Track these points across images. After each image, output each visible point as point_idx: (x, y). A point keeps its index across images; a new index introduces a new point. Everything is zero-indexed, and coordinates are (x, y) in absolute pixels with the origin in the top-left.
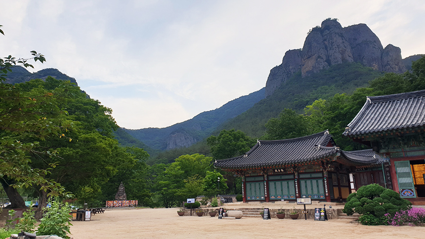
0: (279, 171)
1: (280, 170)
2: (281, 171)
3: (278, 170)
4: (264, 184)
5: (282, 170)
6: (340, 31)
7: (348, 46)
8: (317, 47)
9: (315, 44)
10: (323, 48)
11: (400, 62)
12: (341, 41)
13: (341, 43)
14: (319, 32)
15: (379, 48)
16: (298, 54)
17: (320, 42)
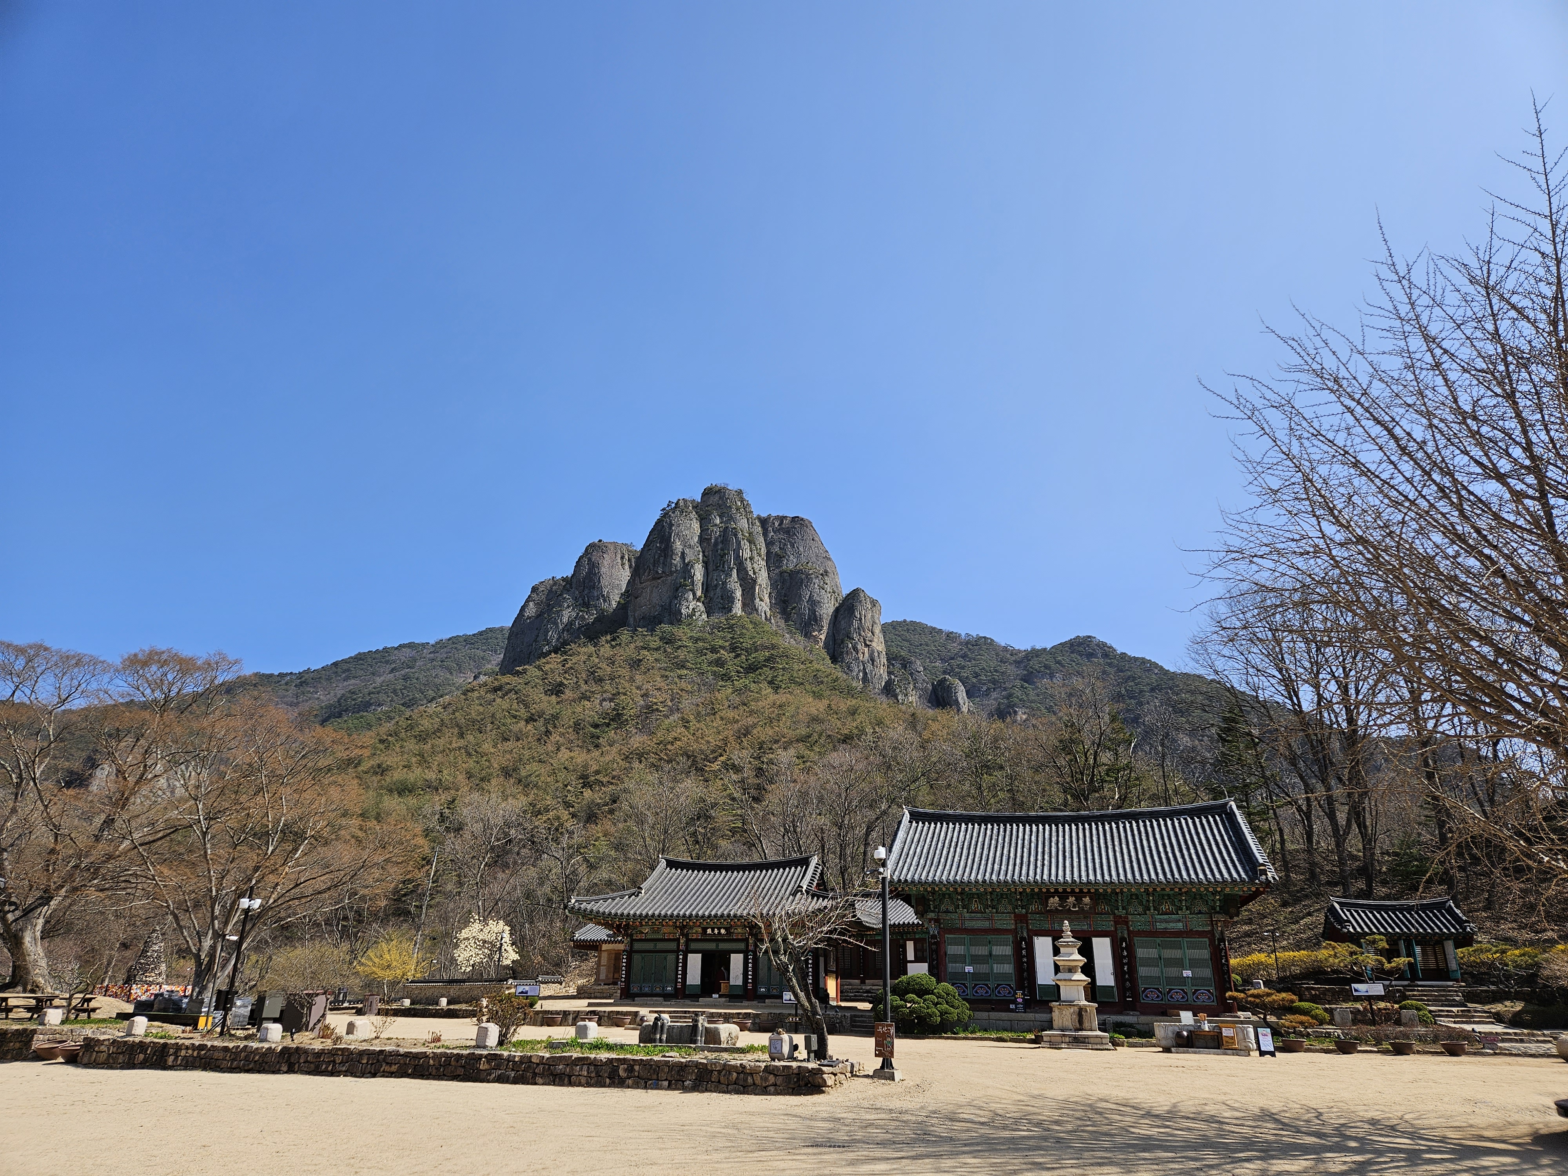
0: (716, 931)
1: (719, 929)
2: (719, 933)
3: (713, 931)
4: (678, 959)
5: (723, 931)
6: (747, 526)
7: (763, 570)
8: (683, 553)
9: (678, 546)
10: (698, 561)
11: (876, 640)
12: (746, 554)
13: (746, 560)
14: (693, 515)
15: (834, 592)
16: (622, 558)
17: (692, 543)
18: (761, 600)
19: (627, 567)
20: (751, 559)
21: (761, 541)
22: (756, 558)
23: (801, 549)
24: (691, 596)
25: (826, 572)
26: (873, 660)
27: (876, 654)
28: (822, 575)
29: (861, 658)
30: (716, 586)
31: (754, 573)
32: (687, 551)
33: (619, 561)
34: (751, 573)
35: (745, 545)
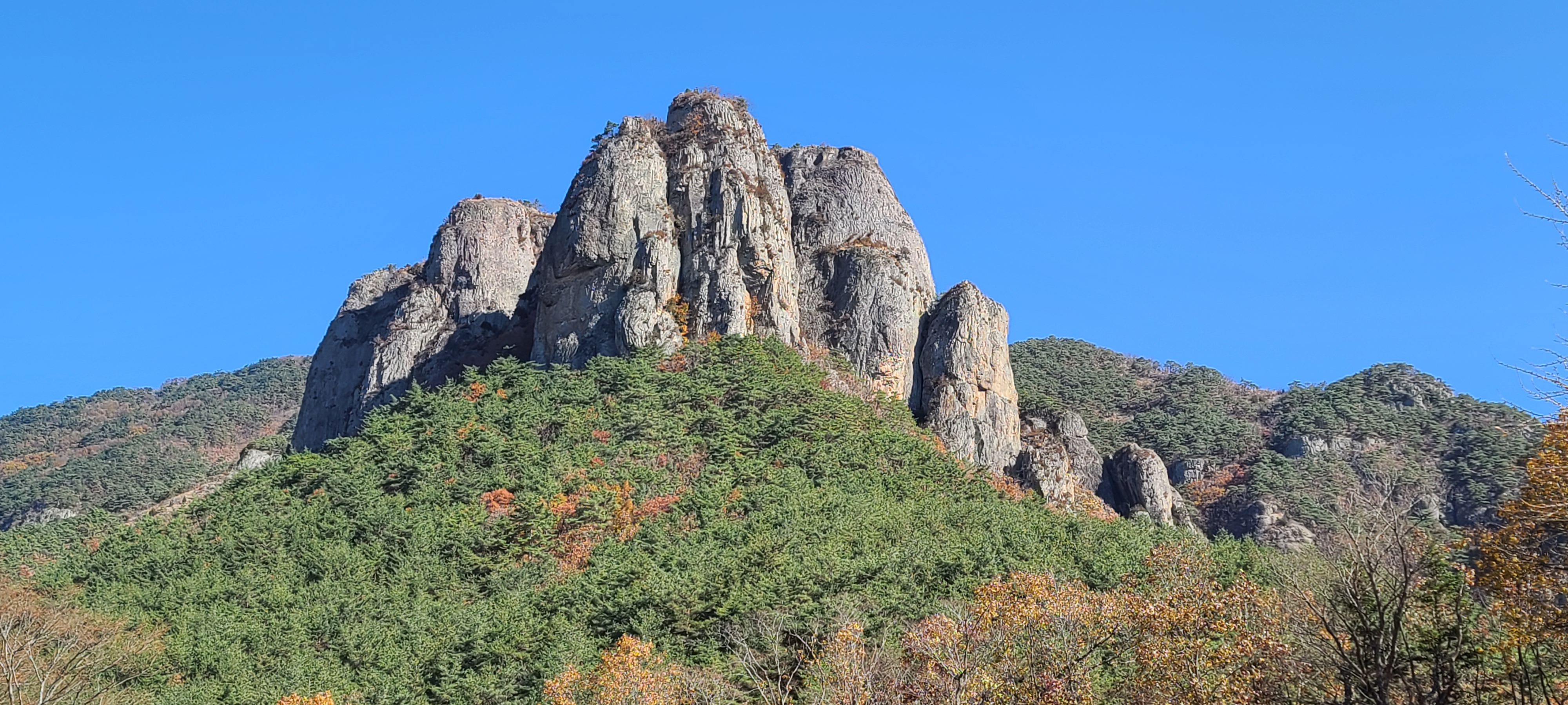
6: (755, 167)
7: (786, 250)
8: (636, 221)
9: (626, 207)
10: (662, 234)
11: (998, 379)
12: (753, 218)
13: (754, 231)
14: (654, 148)
15: (920, 289)
16: (519, 229)
17: (653, 202)
18: (783, 306)
19: (529, 244)
20: (765, 228)
21: (780, 195)
22: (774, 227)
23: (857, 209)
24: (652, 302)
25: (905, 251)
26: (994, 418)
27: (1000, 406)
28: (897, 256)
29: (972, 414)
30: (699, 282)
31: (771, 256)
32: (643, 217)
33: (515, 234)
34: (764, 256)
35: (752, 203)
